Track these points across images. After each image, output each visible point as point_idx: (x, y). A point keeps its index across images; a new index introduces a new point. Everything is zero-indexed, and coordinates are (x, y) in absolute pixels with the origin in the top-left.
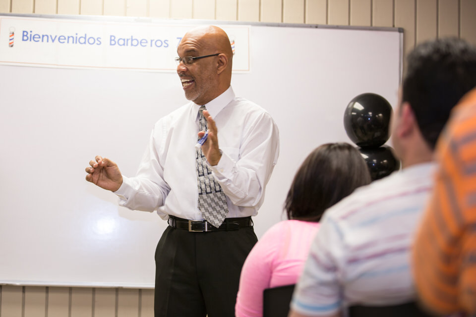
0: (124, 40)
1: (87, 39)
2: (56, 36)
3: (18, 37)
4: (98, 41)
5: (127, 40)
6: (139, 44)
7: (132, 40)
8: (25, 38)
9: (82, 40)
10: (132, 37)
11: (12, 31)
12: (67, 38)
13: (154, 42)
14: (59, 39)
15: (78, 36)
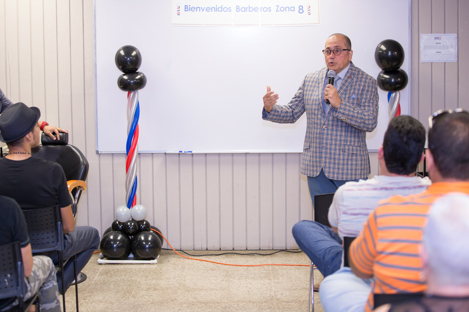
0: (245, 8)
1: (223, 8)
2: (204, 8)
3: (182, 9)
4: (229, 9)
5: (247, 8)
6: (254, 11)
7: (249, 8)
8: (187, 9)
9: (220, 9)
10: (249, 6)
11: (178, 6)
12: (211, 8)
13: (262, 9)
14: (206, 9)
15: (218, 7)
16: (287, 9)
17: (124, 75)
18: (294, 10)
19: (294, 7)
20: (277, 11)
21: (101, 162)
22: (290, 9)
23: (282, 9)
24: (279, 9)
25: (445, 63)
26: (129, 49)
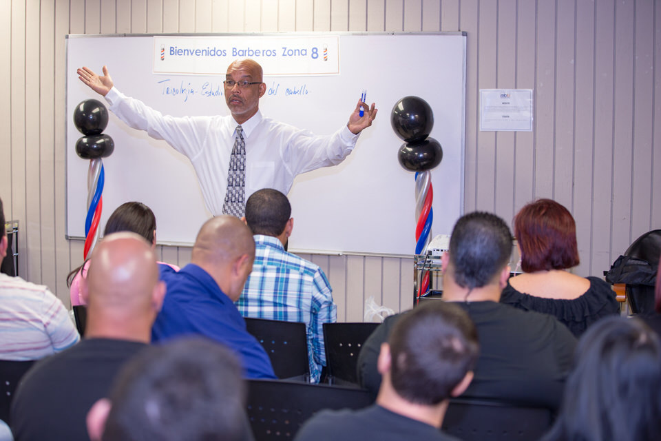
1: (216, 51)
2: (194, 50)
3: (167, 51)
4: (224, 53)
5: (245, 51)
6: (254, 55)
7: (249, 51)
8: (172, 53)
9: (213, 53)
10: (248, 48)
11: (163, 47)
12: (201, 51)
13: (265, 52)
14: (196, 52)
15: (210, 50)
16: (297, 52)
17: (84, 137)
18: (306, 54)
19: (306, 50)
20: (284, 55)
21: (72, 250)
22: (300, 52)
23: (290, 53)
24: (286, 53)
25: (515, 132)
26: (91, 104)
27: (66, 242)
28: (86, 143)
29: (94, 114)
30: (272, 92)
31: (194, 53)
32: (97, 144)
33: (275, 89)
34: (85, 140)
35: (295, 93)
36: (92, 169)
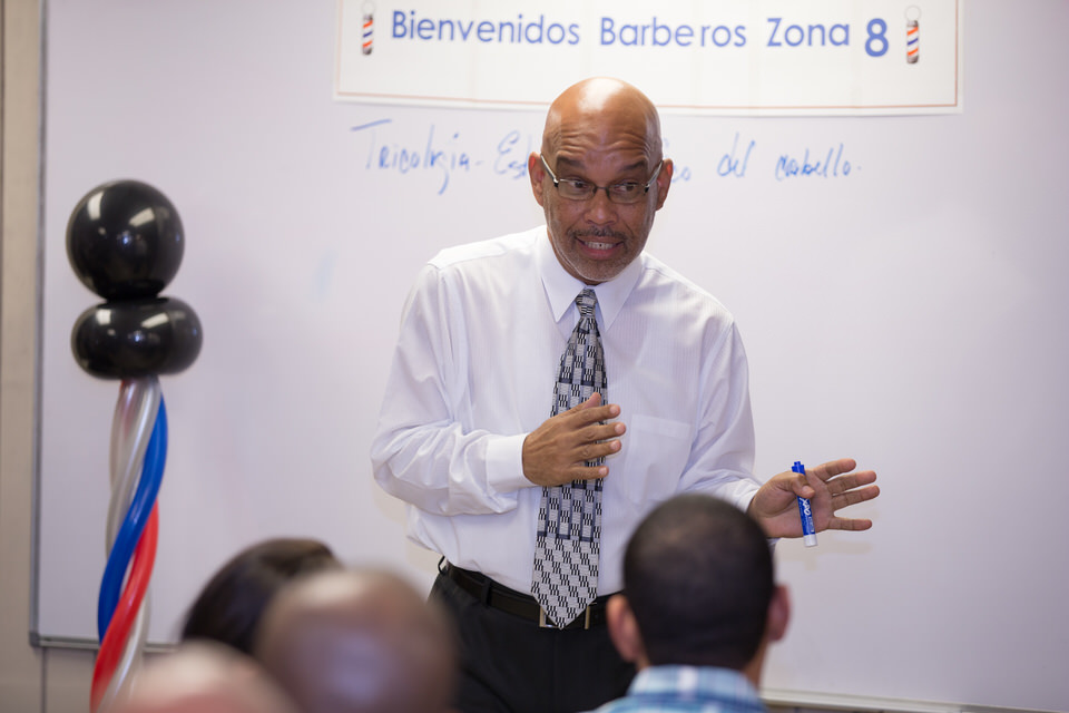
0: (635, 29)
1: (546, 27)
2: (472, 24)
3: (383, 25)
4: (571, 34)
5: (644, 28)
6: (673, 42)
7: (655, 29)
8: (400, 30)
9: (534, 33)
10: (655, 19)
11: (368, 13)
12: (497, 27)
13: (708, 34)
14: (479, 31)
15: (525, 23)
16: (817, 33)
18: (846, 42)
19: (846, 28)
20: (771, 44)
21: (51, 682)
22: (827, 35)
23: (794, 36)
24: (779, 37)
26: (125, 197)
27: (31, 658)
28: (106, 327)
29: (134, 231)
30: (732, 169)
31: (473, 34)
32: (146, 331)
33: (739, 155)
34: (104, 317)
35: (807, 170)
36: (127, 413)
